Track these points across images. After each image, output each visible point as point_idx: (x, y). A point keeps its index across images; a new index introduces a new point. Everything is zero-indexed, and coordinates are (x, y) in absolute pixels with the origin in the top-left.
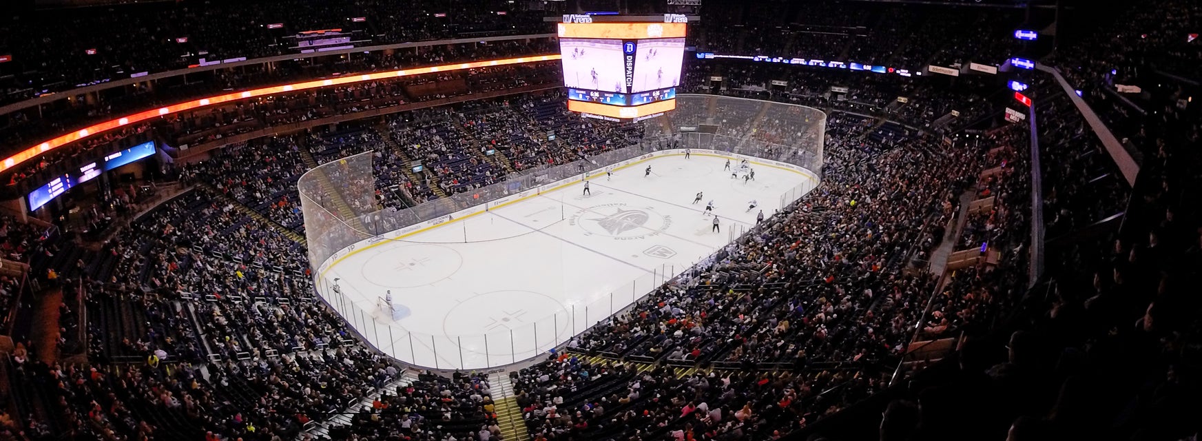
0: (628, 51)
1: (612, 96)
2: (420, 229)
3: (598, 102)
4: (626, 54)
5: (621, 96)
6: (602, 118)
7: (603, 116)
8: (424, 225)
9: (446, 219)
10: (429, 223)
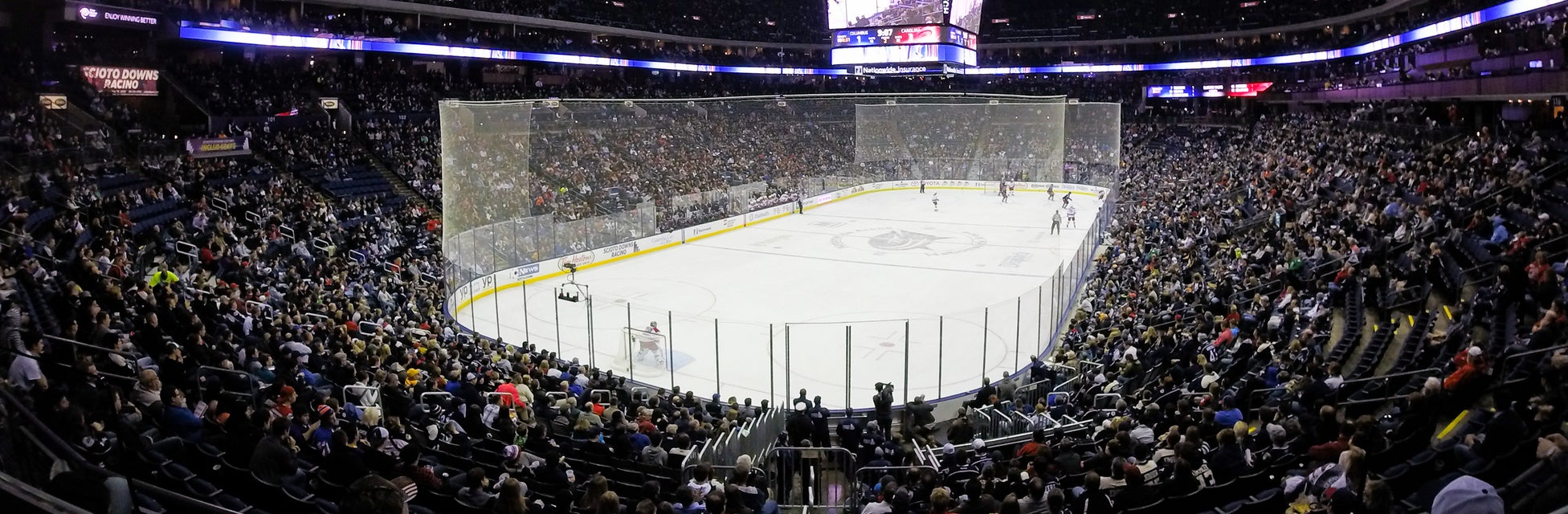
3: (891, 42)
9: (630, 250)
10: (605, 252)
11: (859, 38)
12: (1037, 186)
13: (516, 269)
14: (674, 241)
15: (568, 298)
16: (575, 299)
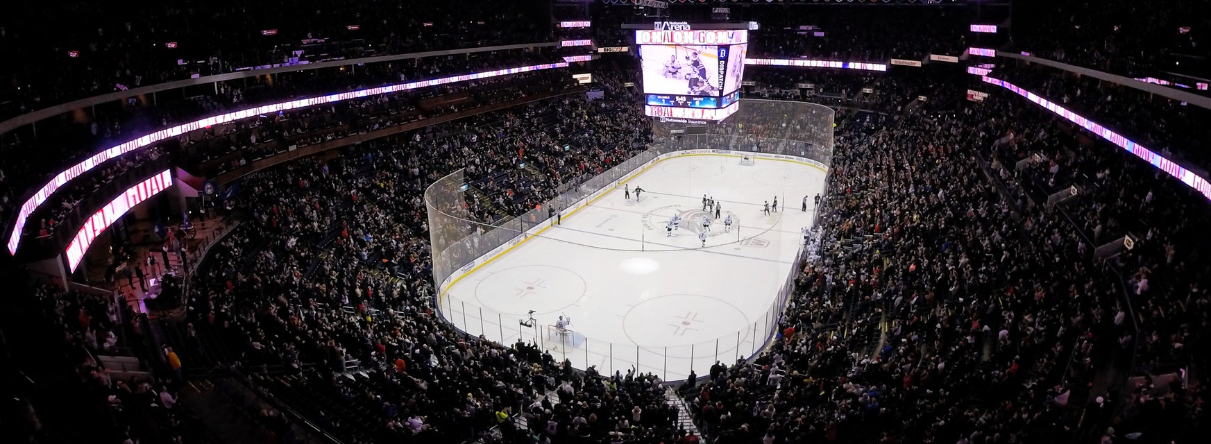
0: (722, 56)
1: (702, 99)
2: (503, 251)
3: (685, 106)
4: (720, 59)
5: (712, 99)
6: (686, 122)
7: (687, 119)
8: (506, 246)
9: (523, 238)
10: (509, 244)
11: (663, 100)
12: (778, 157)
13: (462, 268)
14: (545, 227)
15: (526, 325)
16: (530, 326)
